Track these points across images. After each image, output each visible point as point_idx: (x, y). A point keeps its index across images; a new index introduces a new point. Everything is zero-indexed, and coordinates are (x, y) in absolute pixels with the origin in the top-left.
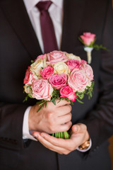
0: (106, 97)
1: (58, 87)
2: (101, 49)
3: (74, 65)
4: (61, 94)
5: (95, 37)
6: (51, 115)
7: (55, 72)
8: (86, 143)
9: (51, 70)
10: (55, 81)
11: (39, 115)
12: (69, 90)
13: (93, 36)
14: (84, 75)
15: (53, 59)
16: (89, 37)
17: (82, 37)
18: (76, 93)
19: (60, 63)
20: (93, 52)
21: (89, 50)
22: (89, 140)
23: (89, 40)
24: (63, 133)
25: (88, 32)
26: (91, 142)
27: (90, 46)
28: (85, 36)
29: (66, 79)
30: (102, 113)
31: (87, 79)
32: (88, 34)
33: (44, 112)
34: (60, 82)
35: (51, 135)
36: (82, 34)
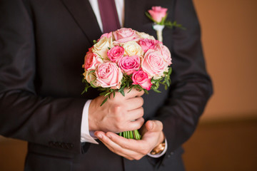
0: (180, 90)
1: (129, 71)
2: (174, 27)
3: (149, 45)
4: (134, 80)
5: (167, 12)
6: (119, 109)
7: (125, 53)
8: (161, 145)
9: (120, 51)
10: (125, 64)
11: (103, 109)
12: (144, 76)
13: (165, 10)
14: (161, 57)
15: (122, 37)
16: (159, 12)
17: (151, 12)
18: (152, 79)
19: (131, 42)
20: (164, 31)
21: (159, 28)
22: (164, 142)
23: (159, 15)
24: (133, 132)
25: (158, 5)
26: (166, 144)
27: (160, 24)
28: (155, 11)
29: (139, 62)
30: (177, 109)
31: (164, 63)
32: (158, 8)
33: (110, 105)
34: (132, 65)
35: (118, 134)
36: (151, 9)
